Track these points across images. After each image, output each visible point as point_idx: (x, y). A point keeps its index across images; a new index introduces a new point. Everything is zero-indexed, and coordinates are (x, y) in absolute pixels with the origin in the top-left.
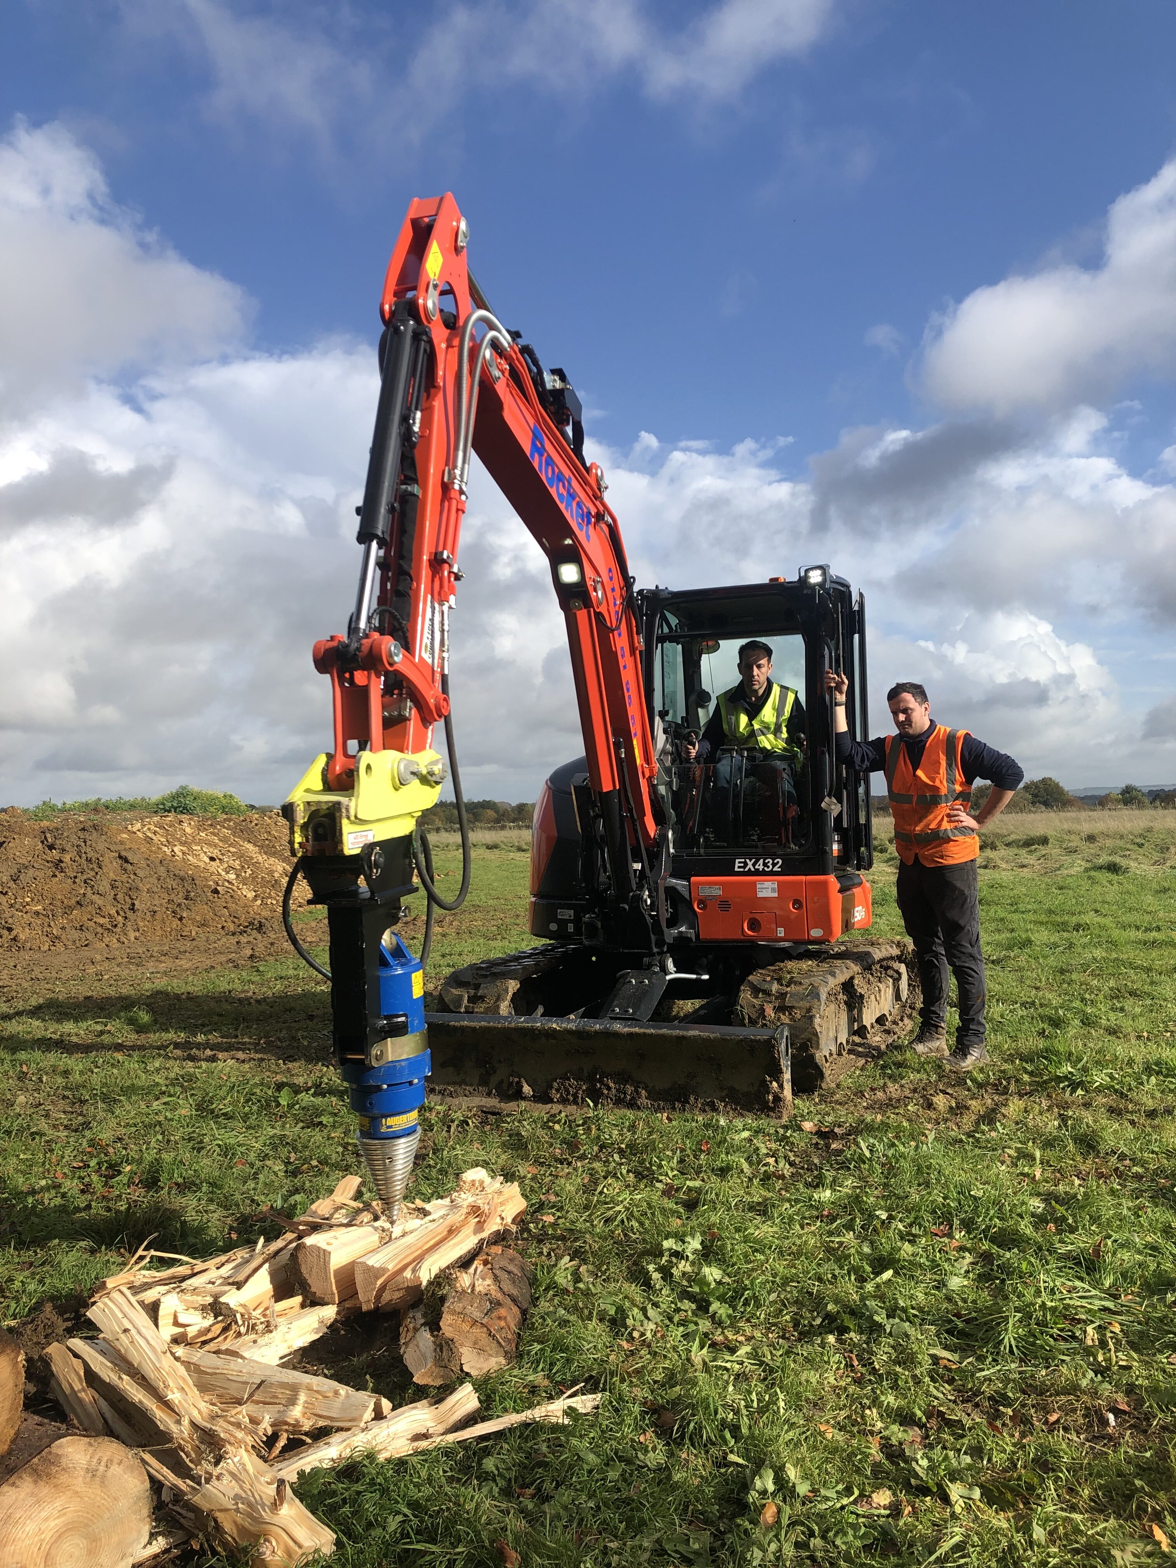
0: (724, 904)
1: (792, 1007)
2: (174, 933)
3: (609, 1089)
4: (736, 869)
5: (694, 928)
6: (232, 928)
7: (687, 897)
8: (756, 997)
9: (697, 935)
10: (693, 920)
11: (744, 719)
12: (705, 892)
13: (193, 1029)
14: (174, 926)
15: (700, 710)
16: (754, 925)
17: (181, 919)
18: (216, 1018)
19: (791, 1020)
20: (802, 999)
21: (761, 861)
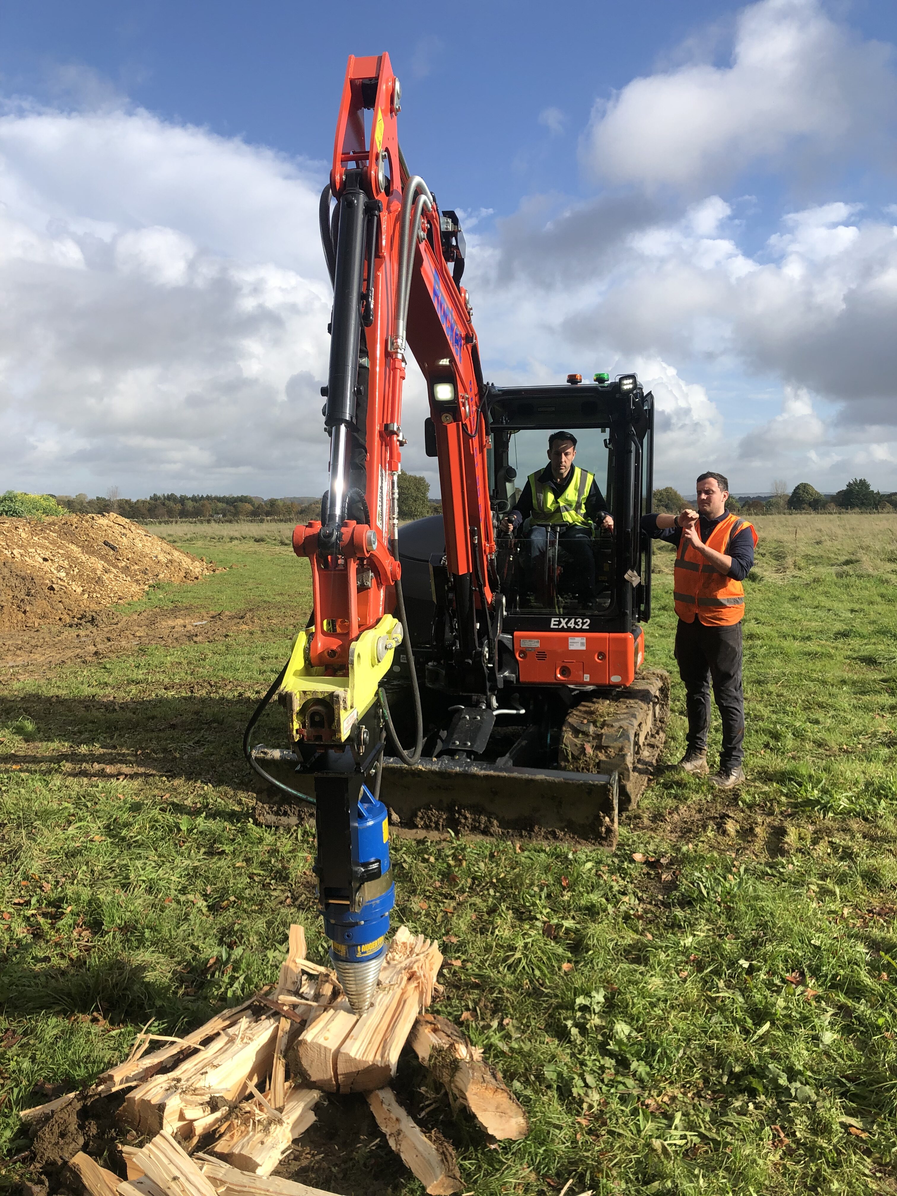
0: (541, 655)
1: (607, 747)
2: (20, 624)
3: (466, 818)
4: (552, 626)
5: (515, 673)
6: (68, 620)
7: (511, 648)
8: (577, 737)
9: (518, 679)
10: (515, 667)
11: (551, 497)
12: (526, 644)
13: (76, 738)
14: (20, 618)
15: (508, 484)
16: (565, 671)
17: (25, 612)
18: (90, 726)
19: (607, 757)
20: (616, 740)
21: (573, 620)
